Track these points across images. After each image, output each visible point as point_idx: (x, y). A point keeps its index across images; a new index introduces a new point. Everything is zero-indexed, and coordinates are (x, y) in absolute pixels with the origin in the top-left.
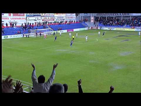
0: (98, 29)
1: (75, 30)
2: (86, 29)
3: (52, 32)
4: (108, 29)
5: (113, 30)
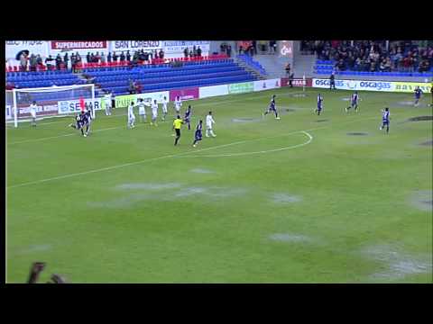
0: (314, 85)
1: (206, 92)
2: (257, 86)
3: (99, 100)
4: (359, 88)
5: (382, 90)
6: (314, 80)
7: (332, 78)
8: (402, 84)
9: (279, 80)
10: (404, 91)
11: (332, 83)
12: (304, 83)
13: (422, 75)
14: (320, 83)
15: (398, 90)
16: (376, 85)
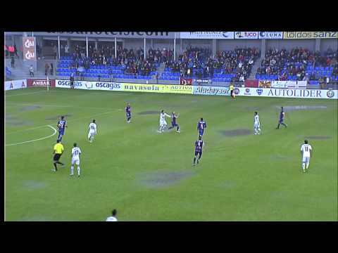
4: (95, 88)
5: (114, 89)
6: (57, 81)
7: (72, 79)
8: (129, 85)
9: (25, 81)
10: (131, 90)
11: (72, 84)
12: (48, 83)
13: (143, 78)
14: (62, 84)
15: (127, 90)
16: (109, 86)
